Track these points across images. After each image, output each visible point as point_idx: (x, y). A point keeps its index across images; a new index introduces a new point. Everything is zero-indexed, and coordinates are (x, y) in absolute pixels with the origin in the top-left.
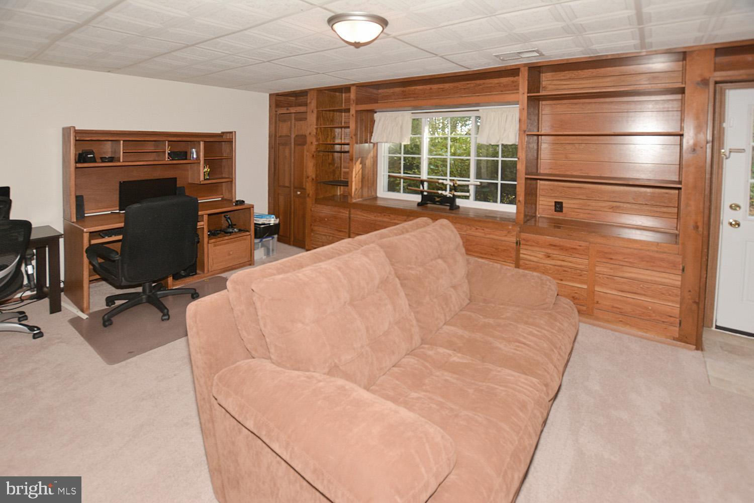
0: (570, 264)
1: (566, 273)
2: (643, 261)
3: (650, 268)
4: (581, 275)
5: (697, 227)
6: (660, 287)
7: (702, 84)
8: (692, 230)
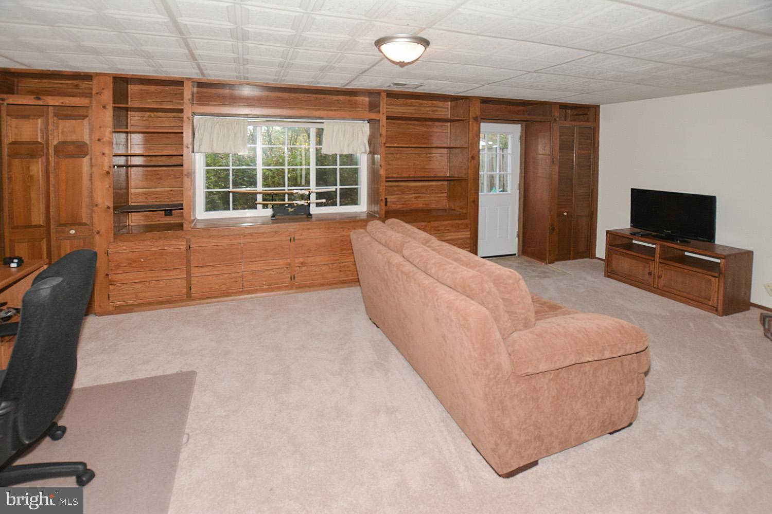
2: (454, 227)
3: (457, 231)
5: (474, 201)
6: (462, 241)
7: (476, 119)
8: (472, 204)
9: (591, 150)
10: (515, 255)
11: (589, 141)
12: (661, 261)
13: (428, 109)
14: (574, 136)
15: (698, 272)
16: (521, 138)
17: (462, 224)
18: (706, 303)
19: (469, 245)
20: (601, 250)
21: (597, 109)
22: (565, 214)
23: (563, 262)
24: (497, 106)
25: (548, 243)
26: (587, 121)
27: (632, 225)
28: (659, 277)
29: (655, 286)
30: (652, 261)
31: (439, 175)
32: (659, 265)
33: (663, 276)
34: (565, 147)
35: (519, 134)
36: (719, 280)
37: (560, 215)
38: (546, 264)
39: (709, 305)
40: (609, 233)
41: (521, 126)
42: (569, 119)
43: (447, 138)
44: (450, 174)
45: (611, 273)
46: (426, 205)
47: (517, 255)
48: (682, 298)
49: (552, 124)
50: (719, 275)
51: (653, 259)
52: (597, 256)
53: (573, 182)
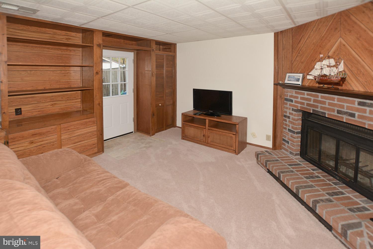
0: (47, 141)
1: (45, 147)
2: (82, 125)
3: (85, 127)
4: (54, 145)
5: (99, 104)
6: (90, 134)
7: (99, 46)
8: (98, 106)
9: (172, 68)
10: (132, 132)
11: (172, 63)
12: (209, 128)
13: (62, 37)
14: (164, 60)
15: (226, 133)
16: (134, 60)
17: (90, 122)
18: (230, 149)
19: (96, 136)
20: (179, 122)
21: (175, 45)
22: (160, 105)
23: (160, 133)
24: (118, 39)
25: (151, 123)
26: (171, 52)
27: (194, 109)
28: (208, 137)
29: (207, 142)
30: (205, 128)
31: (72, 86)
32: (208, 130)
33: (210, 136)
34: (159, 66)
35: (133, 58)
36: (236, 136)
37: (157, 106)
38: (150, 136)
39: (232, 150)
40: (183, 114)
41: (134, 53)
42: (161, 50)
43: (80, 60)
44: (82, 85)
45: (185, 137)
46: (62, 109)
47: (134, 132)
48: (220, 148)
49: (151, 53)
50: (236, 134)
51: (205, 127)
52: (177, 125)
53: (164, 86)
